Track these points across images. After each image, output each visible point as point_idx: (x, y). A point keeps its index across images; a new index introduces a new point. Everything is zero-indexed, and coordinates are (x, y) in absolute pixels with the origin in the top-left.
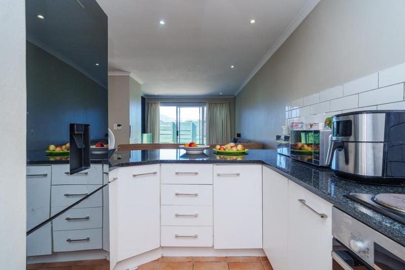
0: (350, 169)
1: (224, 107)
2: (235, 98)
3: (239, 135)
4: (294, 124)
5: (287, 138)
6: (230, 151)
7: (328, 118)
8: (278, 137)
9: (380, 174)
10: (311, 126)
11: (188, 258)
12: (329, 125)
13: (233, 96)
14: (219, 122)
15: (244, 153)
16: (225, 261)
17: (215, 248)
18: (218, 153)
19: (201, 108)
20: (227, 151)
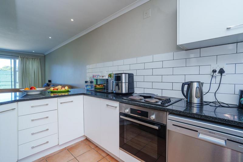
0: (120, 92)
1: (36, 62)
2: (45, 56)
3: (50, 81)
4: (94, 76)
5: (91, 82)
6: (61, 90)
7: (110, 74)
8: (86, 82)
9: (127, 92)
10: (103, 77)
11: (40, 159)
12: (110, 77)
13: (44, 54)
14: (31, 72)
15: (68, 91)
16: (65, 150)
17: (59, 145)
18: (52, 92)
19: (13, 60)
20: (59, 90)
